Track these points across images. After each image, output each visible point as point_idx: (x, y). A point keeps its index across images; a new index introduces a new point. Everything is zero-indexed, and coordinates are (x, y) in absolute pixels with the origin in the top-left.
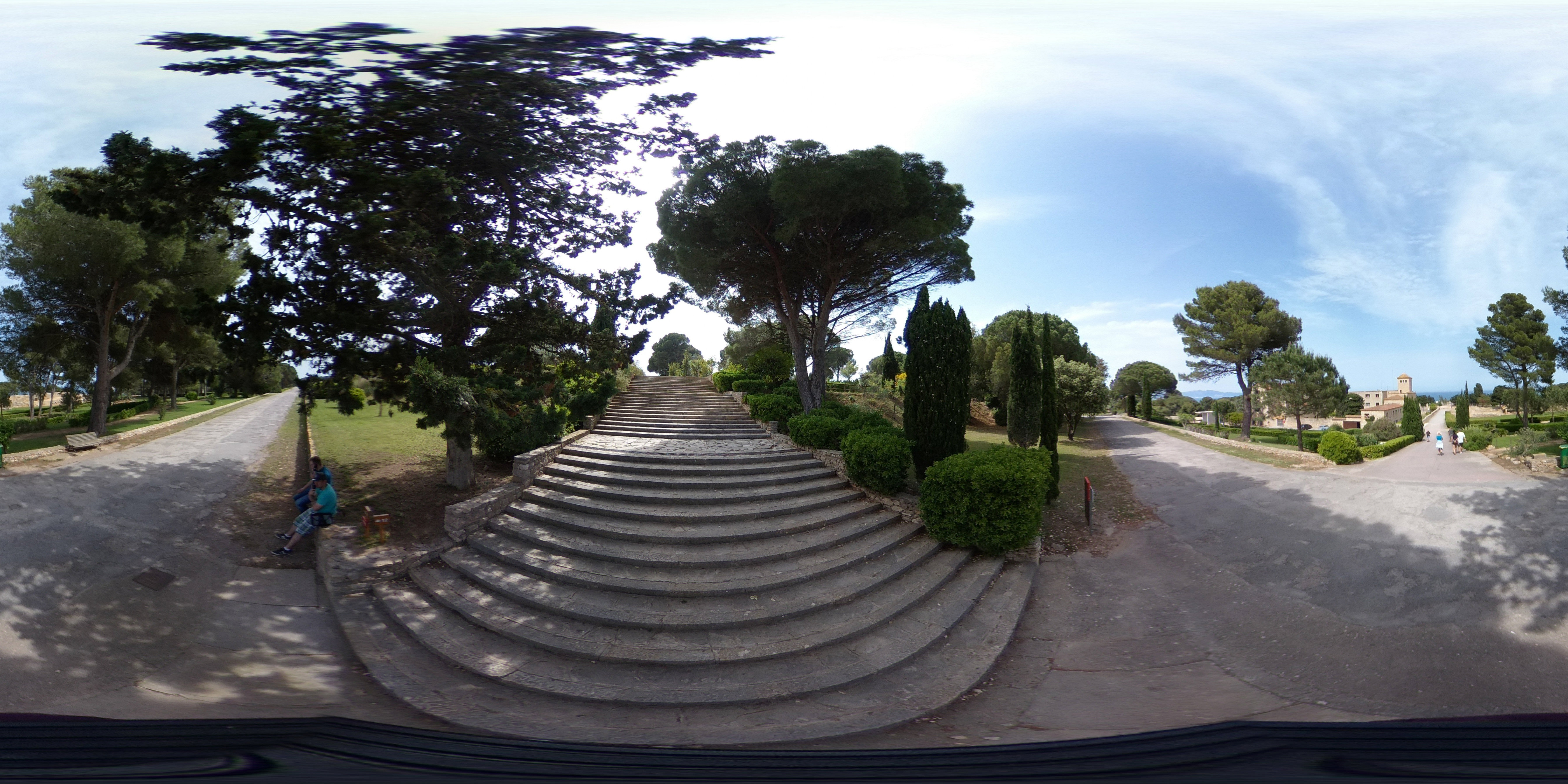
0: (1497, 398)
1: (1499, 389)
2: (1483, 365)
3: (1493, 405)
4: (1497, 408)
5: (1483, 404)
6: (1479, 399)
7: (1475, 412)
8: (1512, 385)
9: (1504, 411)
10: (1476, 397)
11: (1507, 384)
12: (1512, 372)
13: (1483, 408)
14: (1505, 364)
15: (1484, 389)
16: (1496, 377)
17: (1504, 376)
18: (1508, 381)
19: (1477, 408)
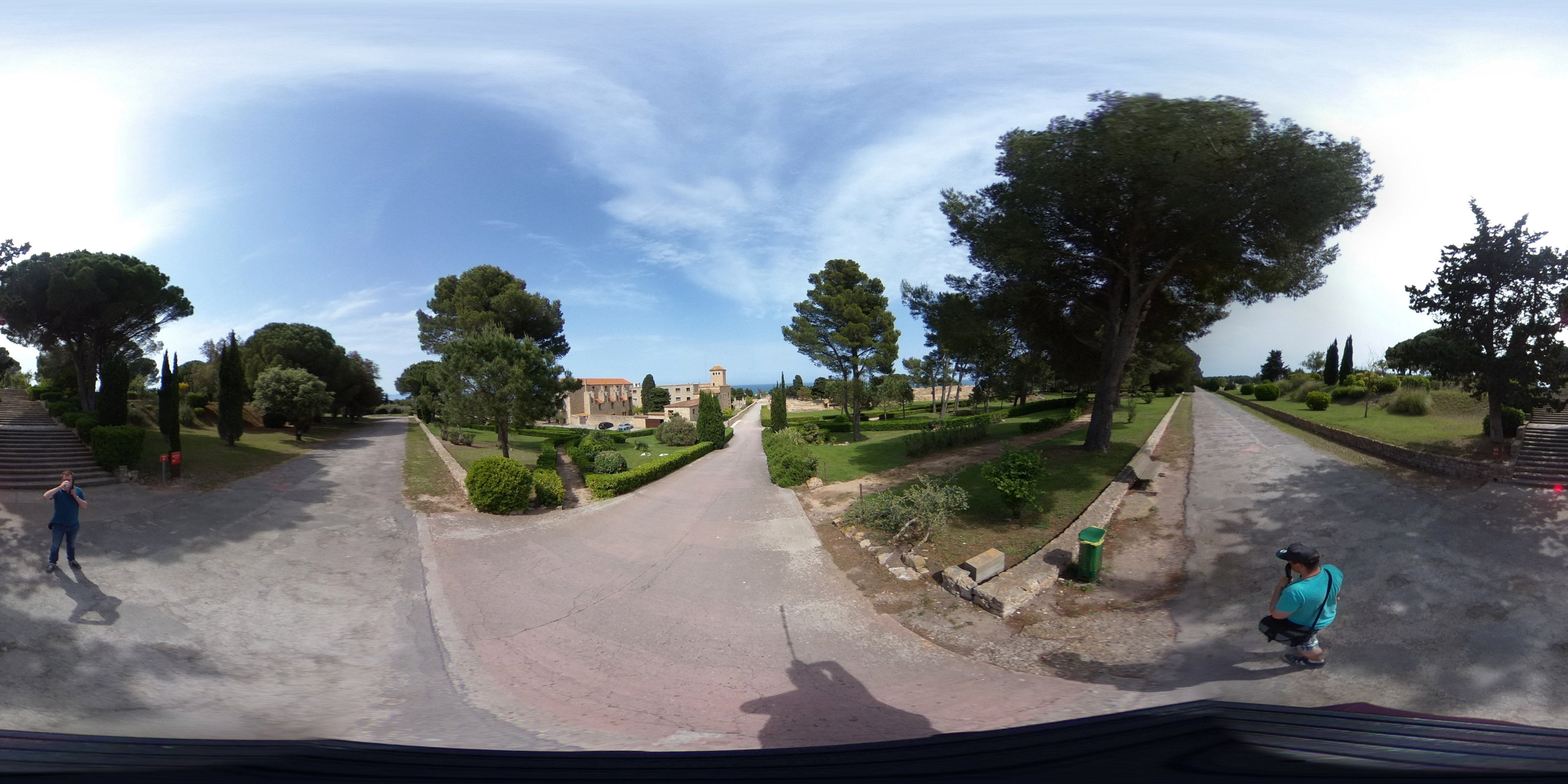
0: (819, 390)
1: (820, 381)
2: (803, 351)
3: (814, 399)
4: (819, 402)
5: (804, 397)
6: (799, 392)
7: (793, 406)
8: (839, 375)
9: (826, 405)
10: (796, 389)
11: (834, 375)
12: (839, 358)
13: (803, 402)
14: (830, 349)
15: (804, 381)
16: (819, 365)
17: (830, 365)
18: (835, 371)
19: (796, 402)
